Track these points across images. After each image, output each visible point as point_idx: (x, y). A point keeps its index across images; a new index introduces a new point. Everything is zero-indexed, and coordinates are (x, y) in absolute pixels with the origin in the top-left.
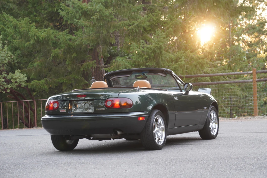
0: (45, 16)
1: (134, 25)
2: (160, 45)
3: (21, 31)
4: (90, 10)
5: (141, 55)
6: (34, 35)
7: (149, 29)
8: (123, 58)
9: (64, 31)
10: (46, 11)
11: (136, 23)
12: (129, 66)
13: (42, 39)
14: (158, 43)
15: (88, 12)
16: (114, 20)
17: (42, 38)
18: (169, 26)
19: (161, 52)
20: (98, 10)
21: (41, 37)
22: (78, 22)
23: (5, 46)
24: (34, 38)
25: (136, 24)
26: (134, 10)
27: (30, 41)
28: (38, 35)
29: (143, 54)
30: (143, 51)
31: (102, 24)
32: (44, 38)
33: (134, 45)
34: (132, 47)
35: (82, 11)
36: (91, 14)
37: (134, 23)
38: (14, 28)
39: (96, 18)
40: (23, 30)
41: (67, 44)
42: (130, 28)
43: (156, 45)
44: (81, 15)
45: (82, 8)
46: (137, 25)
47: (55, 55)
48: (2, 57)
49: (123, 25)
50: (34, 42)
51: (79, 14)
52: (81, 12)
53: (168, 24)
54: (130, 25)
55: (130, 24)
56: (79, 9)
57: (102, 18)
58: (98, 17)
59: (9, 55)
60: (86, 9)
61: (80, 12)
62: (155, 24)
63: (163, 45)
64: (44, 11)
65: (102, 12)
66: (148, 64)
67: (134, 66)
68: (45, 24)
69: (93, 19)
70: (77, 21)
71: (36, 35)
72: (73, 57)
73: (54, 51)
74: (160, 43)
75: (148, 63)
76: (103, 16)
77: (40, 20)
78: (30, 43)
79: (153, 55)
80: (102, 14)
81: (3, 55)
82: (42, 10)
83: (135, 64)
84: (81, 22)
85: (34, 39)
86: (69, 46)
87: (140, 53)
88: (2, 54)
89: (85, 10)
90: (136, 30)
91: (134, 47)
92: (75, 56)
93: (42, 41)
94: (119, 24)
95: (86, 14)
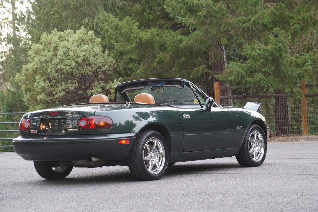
0: (159, 13)
1: (250, 22)
2: (279, 46)
3: (122, 33)
4: (197, 5)
5: (256, 58)
6: (135, 36)
7: (270, 26)
8: (237, 63)
9: (176, 31)
10: (160, 8)
11: (253, 19)
12: (242, 72)
13: (144, 41)
14: (277, 44)
15: (194, 8)
16: (226, 16)
17: (145, 40)
18: (294, 21)
19: (281, 55)
20: (204, 5)
21: (144, 39)
22: (182, 20)
23: (106, 51)
24: (136, 40)
25: (252, 21)
26: (250, 3)
27: (132, 44)
28: (140, 37)
29: (258, 58)
30: (259, 54)
31: (210, 22)
32: (147, 40)
33: (247, 47)
34: (245, 49)
35: (187, 6)
36: (198, 10)
37: (250, 20)
38: (115, 29)
39: (203, 14)
40: (124, 31)
41: (174, 47)
42: (245, 25)
43: (274, 46)
44: (185, 11)
45: (187, 3)
46: (254, 21)
47: (160, 61)
48: (99, 64)
49: (236, 23)
50: (136, 45)
51: (184, 10)
52: (187, 8)
53: (294, 19)
54: (244, 23)
55: (246, 20)
56: (184, 5)
57: (209, 14)
58: (205, 13)
59: (110, 61)
60: (191, 4)
61: (185, 7)
62: (277, 19)
63: (282, 47)
64: (157, 7)
65: (209, 7)
66: (265, 70)
67: (248, 72)
68: (158, 23)
69: (200, 16)
70: (180, 18)
71: (138, 37)
72: (181, 62)
73: (159, 55)
74: (278, 44)
75: (265, 69)
76: (211, 11)
77: (153, 18)
78: (132, 46)
79: (270, 58)
80: (210, 9)
81: (100, 61)
82: (155, 6)
83: (250, 70)
84: (185, 19)
85: (136, 42)
86: (177, 49)
87: (255, 57)
88: (99, 59)
89: (191, 5)
90: (252, 28)
91: (247, 50)
92: (183, 61)
93: (145, 44)
94: (231, 21)
95: (192, 10)
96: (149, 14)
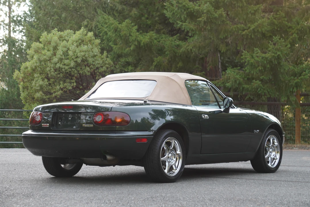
0: (157, 18)
1: (249, 30)
2: (278, 54)
3: (121, 35)
4: (198, 11)
5: (255, 66)
6: (134, 40)
7: (269, 35)
8: (235, 70)
10: (158, 13)
11: (253, 27)
12: (240, 79)
13: (143, 45)
14: (276, 52)
15: (194, 14)
16: (226, 23)
17: (144, 43)
18: (293, 31)
19: (279, 63)
20: (205, 11)
21: (142, 42)
22: (182, 25)
23: (105, 52)
24: (134, 43)
25: (251, 29)
26: (250, 11)
27: (130, 47)
28: (139, 40)
29: (256, 65)
30: (258, 62)
31: (210, 28)
32: (145, 44)
33: (246, 54)
34: (243, 56)
35: (188, 12)
36: (198, 16)
37: (249, 28)
38: (114, 32)
39: (203, 20)
40: (123, 34)
41: (172, 51)
42: (244, 33)
43: (273, 54)
44: (186, 16)
45: (188, 9)
46: (253, 29)
47: (158, 64)
48: (98, 65)
49: (235, 30)
50: (135, 48)
51: (184, 15)
52: (187, 13)
53: (293, 29)
54: (244, 30)
55: (245, 28)
56: (185, 10)
57: (209, 20)
58: (205, 19)
59: (108, 63)
60: (192, 9)
61: (185, 13)
62: (276, 28)
63: (281, 55)
64: (155, 13)
65: (210, 14)
66: (263, 78)
67: (246, 79)
69: (200, 21)
70: (181, 23)
71: (137, 40)
72: (178, 66)
73: (157, 59)
74: (277, 53)
75: (263, 76)
76: (211, 18)
77: (151, 23)
78: (130, 49)
79: (268, 66)
80: (210, 16)
82: (154, 11)
83: (248, 77)
84: (185, 25)
85: (135, 45)
86: (174, 54)
87: (254, 64)
88: (98, 60)
89: (191, 11)
90: (251, 36)
91: (246, 57)
92: (181, 65)
93: (143, 48)
94: (231, 28)
95: (192, 16)
96: (147, 18)
